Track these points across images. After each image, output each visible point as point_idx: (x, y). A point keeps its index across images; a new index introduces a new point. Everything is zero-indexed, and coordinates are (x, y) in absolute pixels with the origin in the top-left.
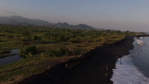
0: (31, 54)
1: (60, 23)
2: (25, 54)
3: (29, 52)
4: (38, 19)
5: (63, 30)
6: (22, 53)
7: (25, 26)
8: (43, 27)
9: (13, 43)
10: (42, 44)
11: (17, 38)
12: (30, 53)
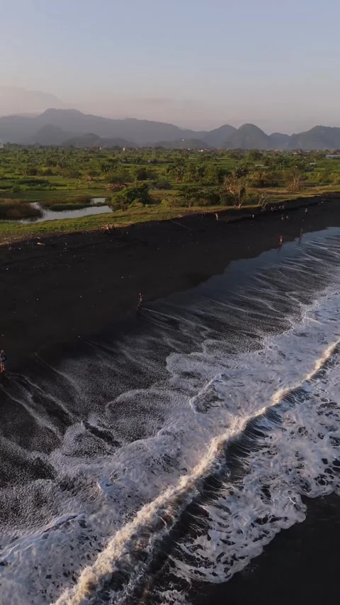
0: (138, 202)
1: (226, 128)
2: (125, 203)
3: (133, 199)
4: (139, 118)
5: (233, 156)
6: (118, 202)
7: (95, 148)
8: (159, 149)
9: (87, 187)
10: (161, 188)
11: (89, 178)
12: (135, 201)
